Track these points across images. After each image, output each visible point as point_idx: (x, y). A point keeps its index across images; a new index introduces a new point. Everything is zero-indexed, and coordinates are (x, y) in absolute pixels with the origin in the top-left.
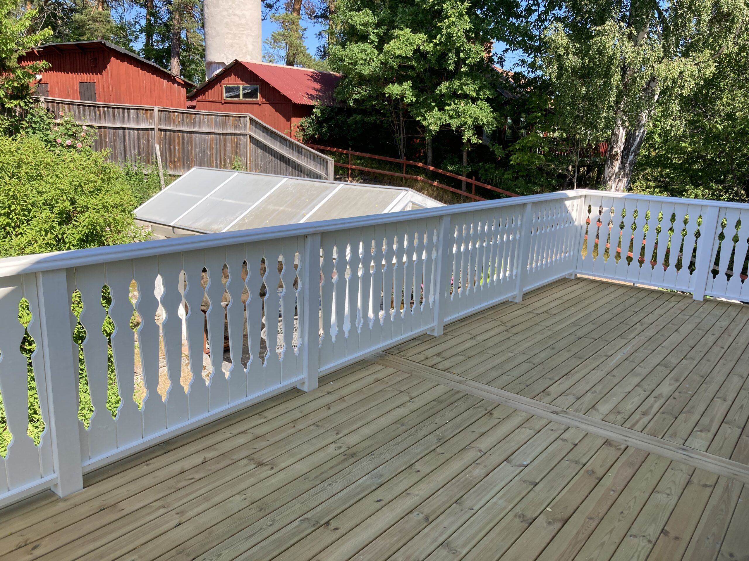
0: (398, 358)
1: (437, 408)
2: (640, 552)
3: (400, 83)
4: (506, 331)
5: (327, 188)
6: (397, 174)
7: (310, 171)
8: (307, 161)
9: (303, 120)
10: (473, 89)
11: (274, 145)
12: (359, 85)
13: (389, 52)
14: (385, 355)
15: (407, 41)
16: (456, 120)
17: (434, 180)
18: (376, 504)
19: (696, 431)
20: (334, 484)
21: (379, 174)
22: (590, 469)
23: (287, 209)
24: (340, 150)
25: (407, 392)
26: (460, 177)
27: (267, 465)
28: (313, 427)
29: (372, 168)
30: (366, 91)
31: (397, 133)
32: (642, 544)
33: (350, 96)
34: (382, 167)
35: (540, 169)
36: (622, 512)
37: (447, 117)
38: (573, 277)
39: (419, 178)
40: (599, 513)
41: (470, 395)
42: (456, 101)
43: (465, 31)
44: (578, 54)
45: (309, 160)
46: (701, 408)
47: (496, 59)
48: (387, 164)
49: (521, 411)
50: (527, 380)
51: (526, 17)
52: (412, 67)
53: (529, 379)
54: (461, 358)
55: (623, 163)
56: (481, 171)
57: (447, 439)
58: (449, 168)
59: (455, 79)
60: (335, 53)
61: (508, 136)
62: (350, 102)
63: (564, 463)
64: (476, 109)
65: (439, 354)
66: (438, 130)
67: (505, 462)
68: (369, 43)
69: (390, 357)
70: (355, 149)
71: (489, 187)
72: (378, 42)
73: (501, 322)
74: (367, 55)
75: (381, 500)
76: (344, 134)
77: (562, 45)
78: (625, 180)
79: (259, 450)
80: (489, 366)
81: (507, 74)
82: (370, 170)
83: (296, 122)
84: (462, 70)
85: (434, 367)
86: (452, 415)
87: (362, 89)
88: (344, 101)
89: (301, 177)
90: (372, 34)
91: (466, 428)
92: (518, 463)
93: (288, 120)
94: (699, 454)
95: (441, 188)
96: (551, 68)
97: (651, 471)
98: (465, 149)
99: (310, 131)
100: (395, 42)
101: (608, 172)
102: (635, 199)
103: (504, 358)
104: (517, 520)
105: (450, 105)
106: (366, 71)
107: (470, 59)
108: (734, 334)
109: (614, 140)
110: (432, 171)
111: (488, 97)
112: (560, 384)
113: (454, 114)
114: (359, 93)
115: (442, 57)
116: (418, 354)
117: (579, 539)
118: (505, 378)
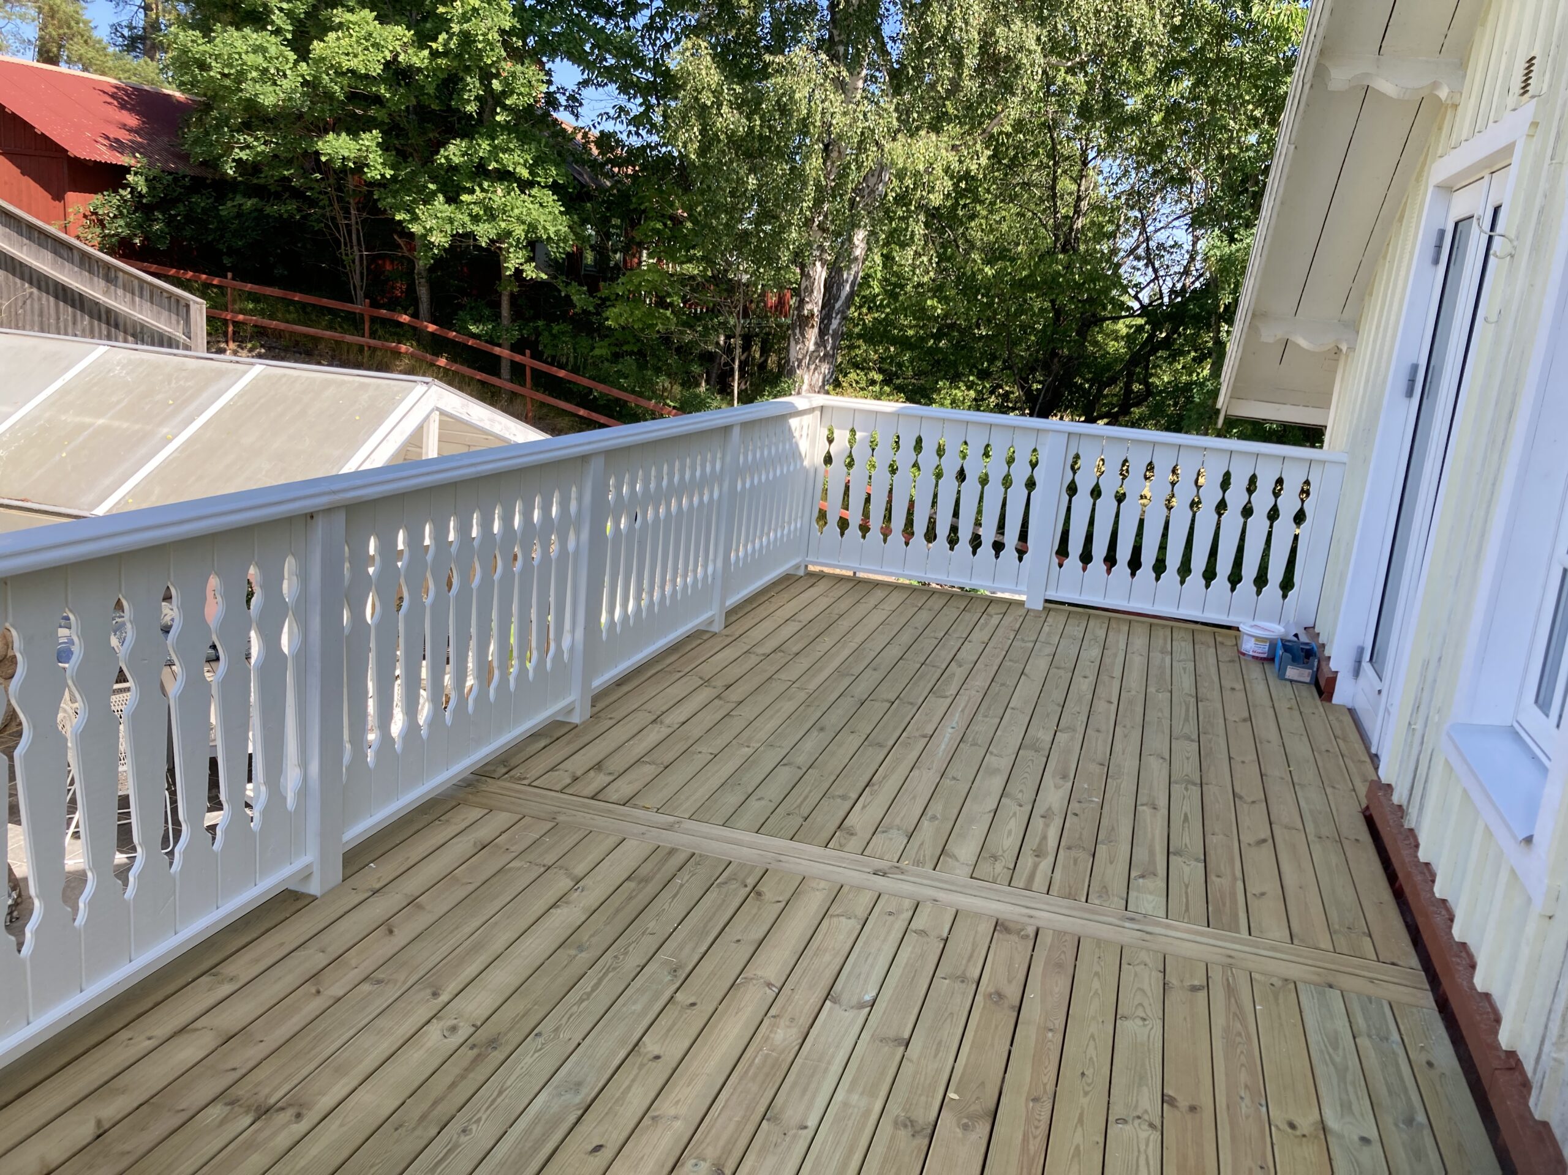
0: (508, 785)
1: (640, 897)
2: (1145, 1151)
3: (354, 133)
4: (718, 697)
5: (220, 374)
6: (349, 338)
7: (143, 326)
8: (133, 301)
9: (97, 199)
10: (522, 161)
11: (37, 259)
12: (247, 127)
13: (324, 59)
14: (478, 781)
15: (367, 40)
16: (487, 226)
17: (437, 354)
18: (591, 1158)
19: (1135, 879)
20: (474, 1127)
21: (306, 336)
22: (991, 989)
23: (116, 424)
24: (204, 276)
25: (561, 868)
26: (497, 350)
27: (282, 1109)
28: (366, 987)
29: (287, 322)
30: (265, 143)
31: (346, 245)
32: (1143, 1135)
33: (226, 151)
34: (311, 321)
35: (666, 339)
36: (1083, 1074)
37: (467, 219)
38: (801, 572)
39: (403, 348)
40: (1045, 1085)
41: (701, 856)
42: (486, 184)
43: (502, 32)
44: (739, 108)
45: (137, 299)
46: (1125, 831)
47: (562, 100)
48: (324, 315)
49: (815, 878)
50: (799, 806)
51: (625, 18)
52: (378, 100)
53: (802, 803)
54: (648, 770)
55: (822, 333)
56: (545, 338)
57: (690, 967)
58: (473, 329)
59: (481, 136)
60: (185, 46)
61: (587, 265)
62: (227, 167)
63: (942, 985)
64: (531, 206)
65: (598, 766)
66: (447, 245)
67: (828, 1002)
68: (272, 32)
69: (492, 786)
70: (242, 275)
71: (562, 373)
72: (293, 32)
73: (701, 678)
74: (269, 60)
75: (601, 1146)
76: (210, 238)
77: (709, 85)
78: (825, 368)
79: (244, 1071)
80: (715, 782)
81: (585, 135)
82: (282, 326)
83: (79, 203)
84: (498, 118)
85: (600, 797)
86: (676, 910)
87: (257, 139)
88: (212, 164)
89: (116, 340)
90: (277, 12)
91: (720, 934)
92: (854, 1001)
93: (58, 196)
94: (1158, 924)
95: (455, 373)
96: (687, 131)
97: (1097, 974)
98: (505, 289)
99: (119, 227)
100: (338, 39)
101: (796, 351)
102: (916, 416)
103: (736, 762)
104: (903, 1134)
105: (472, 192)
106: (269, 98)
107: (515, 97)
108: (1117, 673)
109: (806, 287)
110: (432, 334)
111: (555, 182)
112: (864, 807)
113: (482, 213)
114: (248, 147)
115: (451, 83)
116: (552, 770)
117: (1032, 1152)
118: (754, 805)
